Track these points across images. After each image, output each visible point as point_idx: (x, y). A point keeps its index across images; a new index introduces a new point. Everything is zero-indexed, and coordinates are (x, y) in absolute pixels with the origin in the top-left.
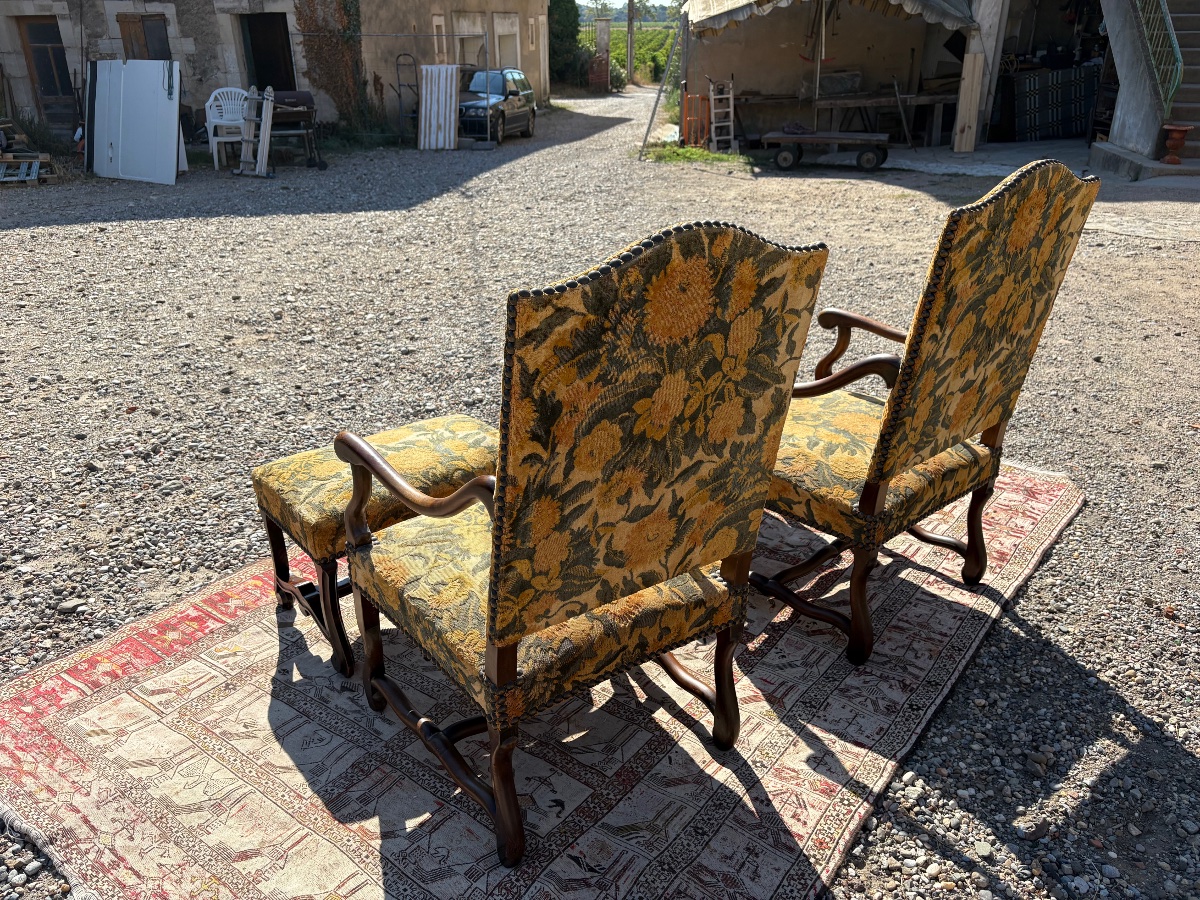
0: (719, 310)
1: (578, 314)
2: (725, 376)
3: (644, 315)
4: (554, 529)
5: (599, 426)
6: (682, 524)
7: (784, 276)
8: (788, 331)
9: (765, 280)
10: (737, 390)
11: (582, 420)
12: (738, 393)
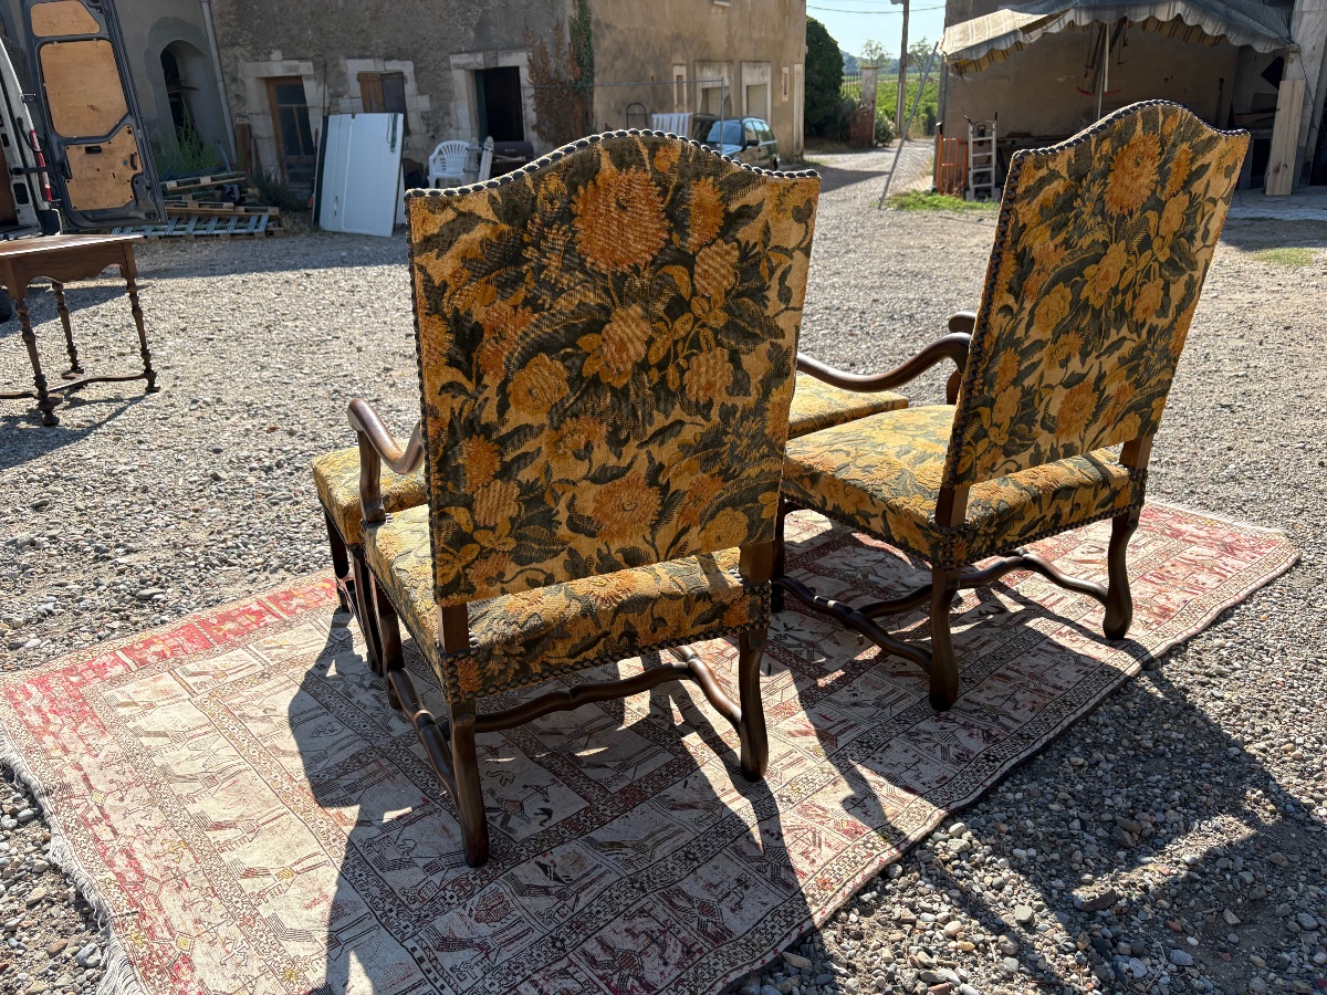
0: (675, 237)
1: (488, 221)
2: (697, 319)
3: (574, 233)
4: (495, 477)
5: (535, 360)
6: (668, 499)
7: (760, 205)
8: (778, 274)
9: (734, 207)
10: (715, 338)
11: (512, 348)
12: (719, 344)
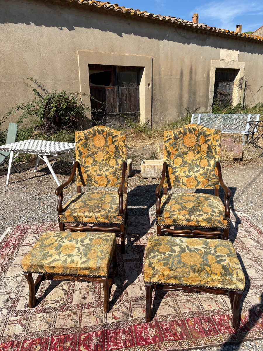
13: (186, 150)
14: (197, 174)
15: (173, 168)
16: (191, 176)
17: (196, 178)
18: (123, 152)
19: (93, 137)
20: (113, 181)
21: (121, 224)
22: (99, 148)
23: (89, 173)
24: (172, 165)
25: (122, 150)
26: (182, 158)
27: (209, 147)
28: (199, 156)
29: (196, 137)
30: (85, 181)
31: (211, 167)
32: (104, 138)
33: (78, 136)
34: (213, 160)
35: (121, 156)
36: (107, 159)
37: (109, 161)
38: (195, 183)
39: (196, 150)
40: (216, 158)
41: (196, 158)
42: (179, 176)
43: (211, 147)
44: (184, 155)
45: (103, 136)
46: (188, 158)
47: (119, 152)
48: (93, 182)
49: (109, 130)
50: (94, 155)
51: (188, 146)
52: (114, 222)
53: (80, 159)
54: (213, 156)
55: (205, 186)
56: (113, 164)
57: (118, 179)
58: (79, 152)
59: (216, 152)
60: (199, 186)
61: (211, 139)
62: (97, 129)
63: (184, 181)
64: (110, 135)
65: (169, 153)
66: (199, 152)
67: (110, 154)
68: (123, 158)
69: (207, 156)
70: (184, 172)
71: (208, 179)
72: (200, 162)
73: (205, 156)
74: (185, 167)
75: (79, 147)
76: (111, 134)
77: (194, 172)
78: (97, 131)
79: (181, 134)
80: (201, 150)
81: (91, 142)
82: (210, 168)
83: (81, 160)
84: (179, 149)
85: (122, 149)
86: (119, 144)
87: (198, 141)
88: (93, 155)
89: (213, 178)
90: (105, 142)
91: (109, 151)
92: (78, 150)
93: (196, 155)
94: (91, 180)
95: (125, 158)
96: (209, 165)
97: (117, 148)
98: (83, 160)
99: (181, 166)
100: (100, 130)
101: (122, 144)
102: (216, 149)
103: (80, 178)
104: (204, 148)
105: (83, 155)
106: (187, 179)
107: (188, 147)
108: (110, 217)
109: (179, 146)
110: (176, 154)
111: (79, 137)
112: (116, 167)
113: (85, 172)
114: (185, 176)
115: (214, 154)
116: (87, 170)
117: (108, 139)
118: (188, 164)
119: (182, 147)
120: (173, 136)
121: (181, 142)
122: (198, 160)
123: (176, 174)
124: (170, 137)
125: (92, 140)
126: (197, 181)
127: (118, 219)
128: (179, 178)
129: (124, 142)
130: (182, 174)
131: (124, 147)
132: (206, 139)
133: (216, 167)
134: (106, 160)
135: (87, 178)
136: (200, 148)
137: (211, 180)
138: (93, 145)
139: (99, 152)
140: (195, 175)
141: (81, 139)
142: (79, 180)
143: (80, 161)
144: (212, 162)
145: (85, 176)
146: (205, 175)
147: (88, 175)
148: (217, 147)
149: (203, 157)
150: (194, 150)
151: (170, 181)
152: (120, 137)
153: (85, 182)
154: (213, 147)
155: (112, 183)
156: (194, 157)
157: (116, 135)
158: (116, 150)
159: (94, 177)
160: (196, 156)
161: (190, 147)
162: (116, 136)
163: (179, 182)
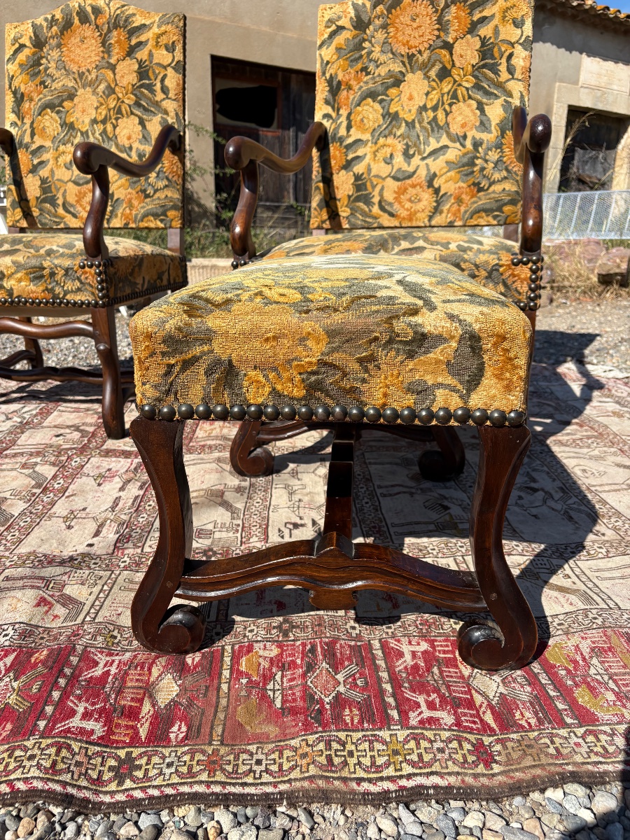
13: (397, 67)
14: (437, 165)
15: (348, 147)
16: (414, 173)
17: (431, 179)
18: (165, 90)
19: (62, 33)
20: (131, 206)
21: (97, 303)
22: (81, 75)
23: (44, 172)
24: (345, 134)
25: (162, 80)
26: (381, 102)
27: (486, 51)
28: (446, 90)
29: (436, 11)
30: (33, 203)
31: (490, 132)
32: (100, 35)
33: (12, 36)
34: (500, 101)
35: (157, 104)
36: (110, 118)
37: (115, 127)
38: (427, 199)
39: (433, 65)
40: (510, 95)
41: (435, 96)
42: (369, 174)
43: (491, 50)
44: (387, 88)
45: (97, 27)
46: (404, 98)
47: (150, 88)
48: (61, 211)
49: (118, 8)
50: (63, 101)
51: (404, 50)
52: (68, 297)
53: (17, 120)
54: (500, 86)
55: (466, 212)
56: (129, 138)
57: (147, 196)
58: (15, 93)
59: (511, 70)
60: (444, 215)
61: (493, 16)
62: (77, 5)
63: (389, 196)
64: (122, 23)
65: (335, 83)
66: (444, 74)
67: (119, 99)
68: (166, 113)
69: (477, 87)
70: (389, 160)
71: (479, 183)
72: (447, 114)
73: (467, 89)
74: (390, 140)
75: (13, 76)
76: (126, 21)
77: (423, 159)
78: (78, 13)
79: (381, 7)
80: (454, 65)
81: (55, 54)
82: (485, 136)
83: (19, 123)
84: (372, 67)
85: (165, 76)
86: (151, 55)
87: (442, 25)
88: (60, 105)
89: (497, 176)
90: (103, 52)
91: (116, 85)
92: (10, 87)
93: (433, 84)
94: (52, 201)
95: (172, 114)
96: (484, 125)
97: (143, 72)
98: (27, 126)
99: (377, 134)
100: (89, 9)
101: (163, 56)
102: (511, 56)
103: (15, 194)
104: (467, 52)
105: (26, 105)
106: (399, 188)
107: (403, 56)
108: (52, 274)
109: (373, 51)
110: (360, 89)
111: (15, 40)
112: (142, 147)
113: (34, 170)
114: (389, 176)
115: (504, 75)
116: (41, 163)
117: (112, 41)
118: (404, 124)
119: (383, 58)
120: (351, 18)
121: (380, 36)
122: (443, 104)
123: (359, 168)
124: (339, 23)
125: (59, 46)
126: (437, 191)
127: (81, 282)
128: (368, 184)
129: (170, 48)
130: (380, 169)
131: (170, 70)
132: (475, 19)
133: (509, 133)
134: (104, 122)
135: (38, 193)
136: (451, 54)
137: (490, 186)
138: (61, 65)
139: (80, 91)
140: (428, 169)
141: (22, 46)
142: (14, 200)
143: (17, 129)
144: (496, 112)
145: (32, 186)
146: (467, 165)
147: (43, 181)
148: (518, 49)
149: (459, 92)
150: (425, 67)
151: (335, 199)
152: (155, 30)
153: (33, 209)
154: (500, 49)
155: (128, 211)
156: (427, 94)
157: (144, 25)
158: (140, 79)
159: (62, 191)
160: (434, 89)
161: (413, 55)
162: (143, 27)
163: (367, 200)
